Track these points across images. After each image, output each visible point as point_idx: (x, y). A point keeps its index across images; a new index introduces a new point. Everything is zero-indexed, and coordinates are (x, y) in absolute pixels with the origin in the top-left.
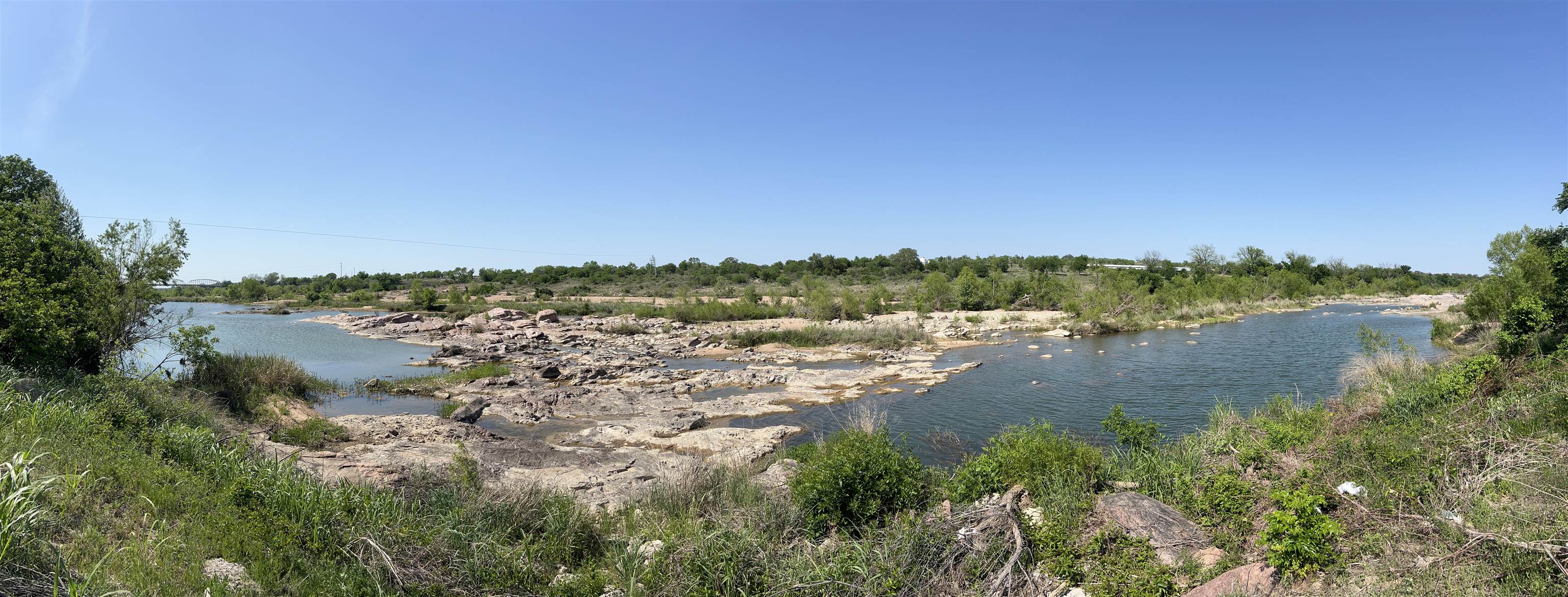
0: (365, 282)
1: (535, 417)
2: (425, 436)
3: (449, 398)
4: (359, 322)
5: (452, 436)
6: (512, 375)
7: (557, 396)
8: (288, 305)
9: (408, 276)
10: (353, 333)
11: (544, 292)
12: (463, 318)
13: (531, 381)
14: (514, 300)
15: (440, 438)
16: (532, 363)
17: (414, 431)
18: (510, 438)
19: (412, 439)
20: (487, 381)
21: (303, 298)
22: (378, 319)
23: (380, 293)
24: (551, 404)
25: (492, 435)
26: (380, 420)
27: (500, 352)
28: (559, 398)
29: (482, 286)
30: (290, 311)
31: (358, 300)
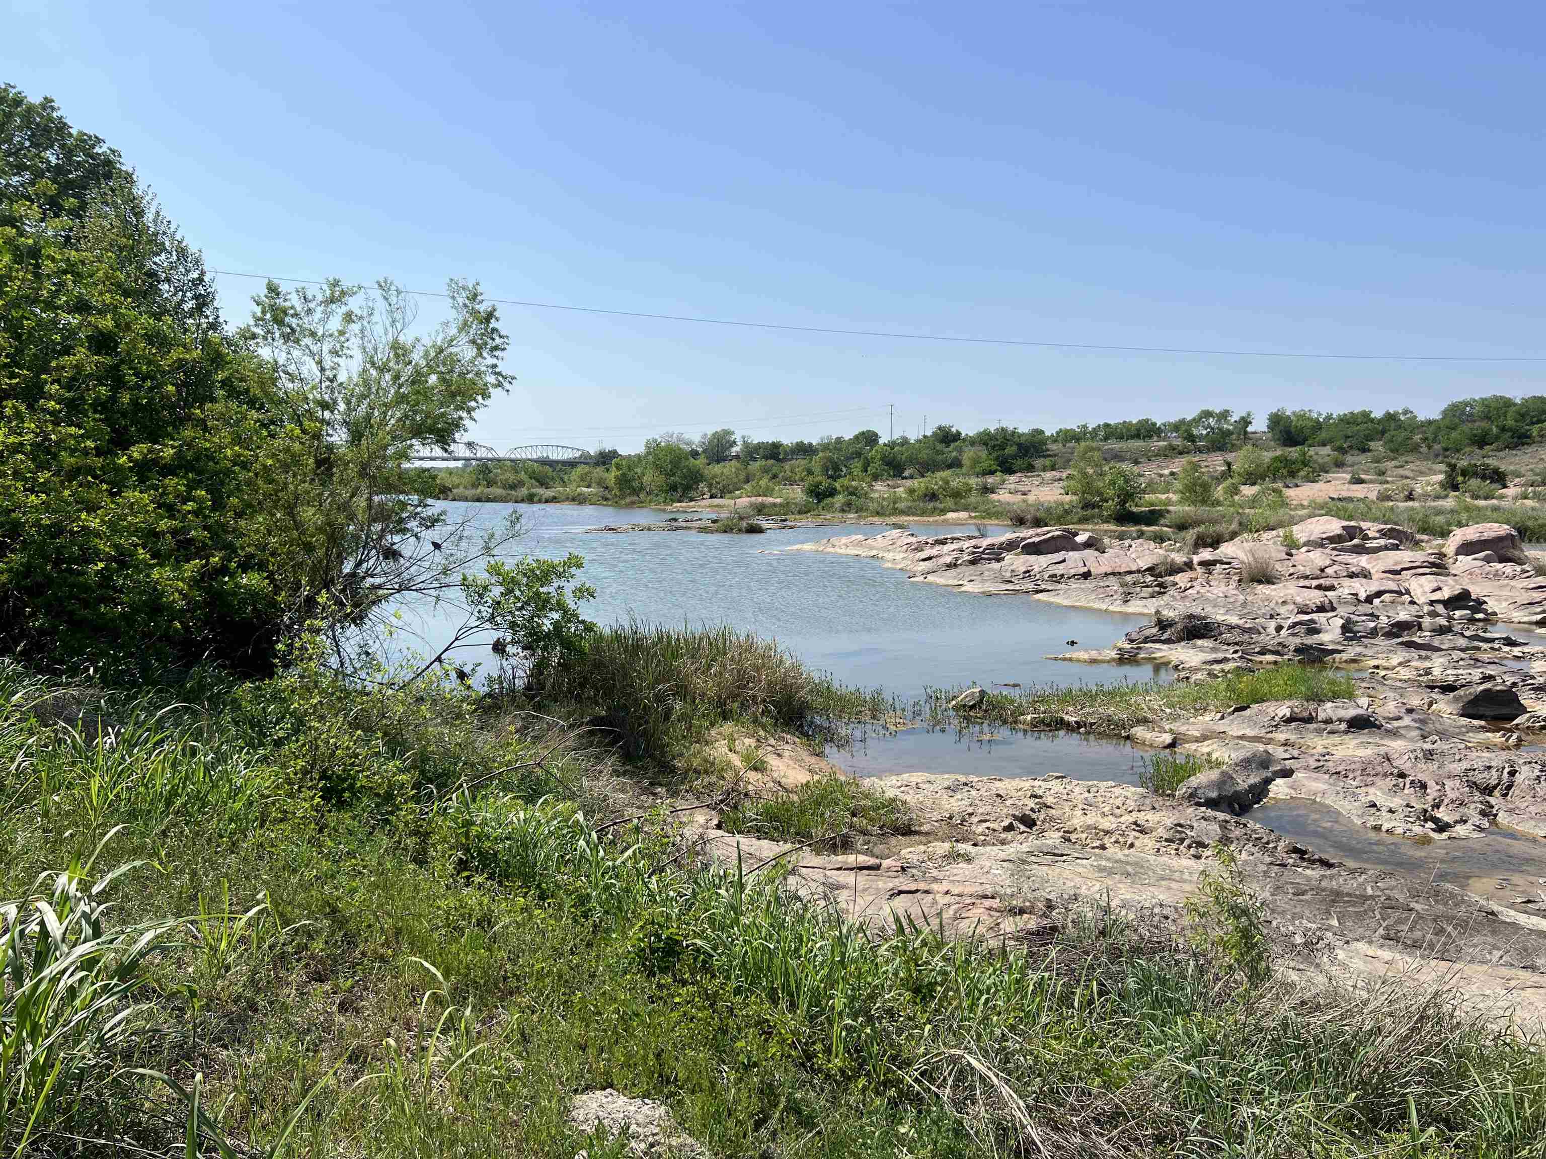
0: (951, 452)
1: (1435, 820)
2: (1107, 832)
3: (1172, 745)
4: (934, 552)
5: (1182, 841)
6: (1364, 701)
7: (1512, 773)
8: (760, 510)
9: (1068, 437)
10: (921, 578)
11: (1475, 474)
12: (1215, 542)
13: (1423, 722)
14: (1373, 496)
15: (1147, 843)
16: (1428, 672)
17: (1078, 820)
18: (1351, 864)
19: (1073, 837)
20: (1284, 710)
21: (797, 494)
22: (985, 543)
23: (990, 480)
24: (1488, 790)
25: (1296, 850)
26: (986, 787)
27: (1325, 637)
28: (1519, 778)
29: (1276, 459)
30: (764, 524)
31: (933, 496)
